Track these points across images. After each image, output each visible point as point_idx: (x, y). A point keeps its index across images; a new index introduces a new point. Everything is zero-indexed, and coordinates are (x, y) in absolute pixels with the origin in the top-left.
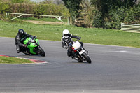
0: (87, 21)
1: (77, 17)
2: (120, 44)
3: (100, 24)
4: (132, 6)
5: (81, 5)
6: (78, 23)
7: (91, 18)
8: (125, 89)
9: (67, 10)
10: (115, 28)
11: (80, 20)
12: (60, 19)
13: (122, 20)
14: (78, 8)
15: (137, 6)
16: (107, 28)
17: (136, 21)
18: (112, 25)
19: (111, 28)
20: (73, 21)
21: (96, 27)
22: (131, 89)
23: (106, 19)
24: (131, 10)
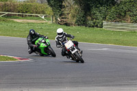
0: (70, 19)
1: (60, 15)
2: (102, 42)
3: (83, 22)
4: (114, 5)
5: (64, 4)
6: (61, 21)
7: (73, 17)
8: (107, 86)
9: (50, 9)
10: (97, 26)
11: (63, 18)
12: (43, 17)
13: (104, 18)
14: (61, 7)
15: (118, 5)
16: (90, 27)
17: (118, 19)
18: (94, 23)
19: (93, 27)
20: (56, 19)
21: (79, 25)
22: (113, 85)
23: (89, 18)
24: (113, 9)
